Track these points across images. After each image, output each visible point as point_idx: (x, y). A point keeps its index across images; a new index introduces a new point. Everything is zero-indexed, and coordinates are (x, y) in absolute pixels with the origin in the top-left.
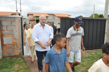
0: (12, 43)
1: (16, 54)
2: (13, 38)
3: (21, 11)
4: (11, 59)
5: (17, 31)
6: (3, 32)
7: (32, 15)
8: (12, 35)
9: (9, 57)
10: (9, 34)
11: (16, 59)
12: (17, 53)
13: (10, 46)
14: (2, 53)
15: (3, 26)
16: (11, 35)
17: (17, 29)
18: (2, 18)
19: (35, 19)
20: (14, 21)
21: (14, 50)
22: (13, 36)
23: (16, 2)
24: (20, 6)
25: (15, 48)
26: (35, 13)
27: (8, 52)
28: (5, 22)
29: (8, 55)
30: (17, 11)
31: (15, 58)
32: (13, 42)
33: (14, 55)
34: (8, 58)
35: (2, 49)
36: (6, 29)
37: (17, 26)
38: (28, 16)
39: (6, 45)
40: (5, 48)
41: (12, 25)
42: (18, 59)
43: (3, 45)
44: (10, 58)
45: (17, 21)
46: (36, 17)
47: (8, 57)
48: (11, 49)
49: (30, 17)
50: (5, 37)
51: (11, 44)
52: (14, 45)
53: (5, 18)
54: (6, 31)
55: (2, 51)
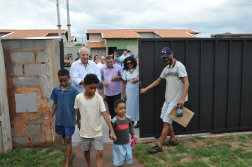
0: (36, 110)
1: (49, 139)
2: (39, 97)
3: (69, 25)
4: (34, 153)
5: (51, 79)
6: (14, 80)
7: (98, 37)
8: (39, 88)
9: (29, 146)
10: (28, 86)
11: (47, 153)
12: (52, 138)
13: (32, 117)
14: (10, 137)
15: (14, 64)
16: (36, 89)
17: (51, 73)
18: (10, 42)
19: (107, 45)
20: (43, 51)
21: (44, 128)
22: (38, 90)
23: (58, 5)
24: (68, 12)
25: (45, 123)
26: (105, 31)
27: (27, 133)
28: (20, 54)
29: (28, 141)
30: (59, 26)
31: (44, 150)
32: (41, 108)
33: (42, 141)
34: (27, 149)
35: (12, 126)
36: (21, 73)
37: (50, 64)
38: (88, 39)
39: (21, 114)
40: (18, 123)
41: (36, 63)
42: (51, 154)
43: (13, 114)
44: (31, 150)
45: (49, 50)
46: (108, 39)
47: (27, 147)
48: (33, 126)
49: (93, 40)
50: (19, 93)
51: (35, 113)
52: (43, 115)
53: (19, 42)
54: (21, 78)
55: (13, 132)
